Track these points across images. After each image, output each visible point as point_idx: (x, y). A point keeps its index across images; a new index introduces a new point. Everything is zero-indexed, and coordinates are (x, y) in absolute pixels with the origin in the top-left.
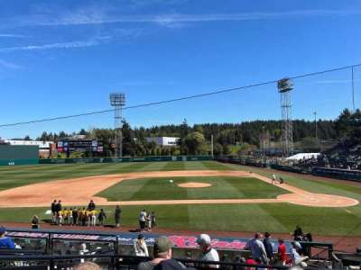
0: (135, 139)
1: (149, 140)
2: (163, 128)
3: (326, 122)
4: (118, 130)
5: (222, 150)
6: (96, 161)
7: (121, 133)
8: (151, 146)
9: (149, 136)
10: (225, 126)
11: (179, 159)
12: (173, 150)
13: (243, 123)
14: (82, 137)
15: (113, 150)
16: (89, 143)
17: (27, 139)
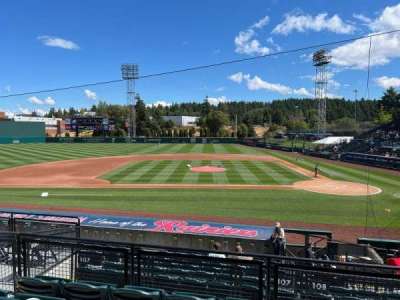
0: (151, 118)
1: (166, 119)
2: (183, 106)
3: (369, 102)
4: (131, 106)
5: (247, 133)
6: (108, 141)
7: (134, 111)
8: (168, 125)
9: (167, 115)
10: (254, 105)
11: (199, 141)
12: (192, 131)
13: (274, 102)
14: (93, 114)
15: (126, 130)
16: (100, 120)
17: (34, 115)
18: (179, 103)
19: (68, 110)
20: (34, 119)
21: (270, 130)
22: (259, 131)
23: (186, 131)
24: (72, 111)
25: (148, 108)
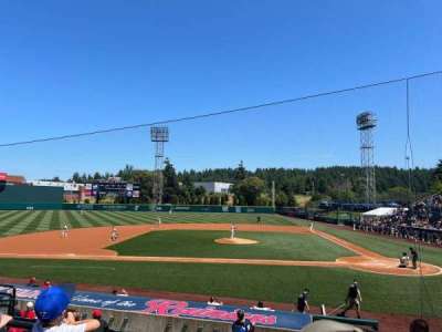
0: (180, 184)
1: (197, 185)
2: (217, 171)
3: (424, 170)
4: (158, 171)
5: (287, 202)
6: (131, 209)
7: (161, 176)
8: (200, 192)
9: (200, 181)
10: (295, 172)
11: (232, 210)
12: (225, 198)
13: (317, 169)
14: (118, 179)
15: (151, 196)
16: (123, 186)
17: (56, 180)
18: (213, 169)
19: (93, 176)
20: (54, 184)
21: (313, 200)
22: (301, 200)
23: (217, 199)
24: (97, 176)
25: (180, 174)
